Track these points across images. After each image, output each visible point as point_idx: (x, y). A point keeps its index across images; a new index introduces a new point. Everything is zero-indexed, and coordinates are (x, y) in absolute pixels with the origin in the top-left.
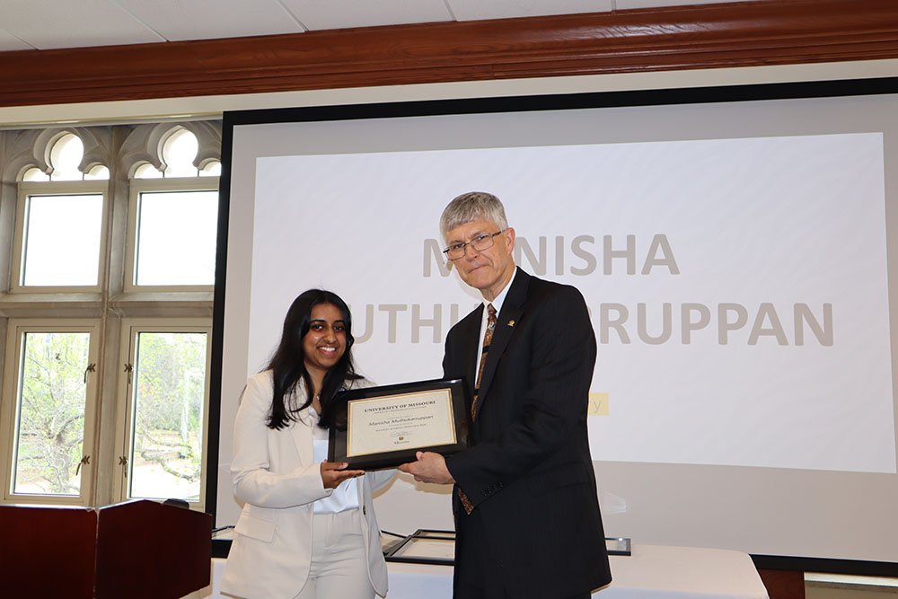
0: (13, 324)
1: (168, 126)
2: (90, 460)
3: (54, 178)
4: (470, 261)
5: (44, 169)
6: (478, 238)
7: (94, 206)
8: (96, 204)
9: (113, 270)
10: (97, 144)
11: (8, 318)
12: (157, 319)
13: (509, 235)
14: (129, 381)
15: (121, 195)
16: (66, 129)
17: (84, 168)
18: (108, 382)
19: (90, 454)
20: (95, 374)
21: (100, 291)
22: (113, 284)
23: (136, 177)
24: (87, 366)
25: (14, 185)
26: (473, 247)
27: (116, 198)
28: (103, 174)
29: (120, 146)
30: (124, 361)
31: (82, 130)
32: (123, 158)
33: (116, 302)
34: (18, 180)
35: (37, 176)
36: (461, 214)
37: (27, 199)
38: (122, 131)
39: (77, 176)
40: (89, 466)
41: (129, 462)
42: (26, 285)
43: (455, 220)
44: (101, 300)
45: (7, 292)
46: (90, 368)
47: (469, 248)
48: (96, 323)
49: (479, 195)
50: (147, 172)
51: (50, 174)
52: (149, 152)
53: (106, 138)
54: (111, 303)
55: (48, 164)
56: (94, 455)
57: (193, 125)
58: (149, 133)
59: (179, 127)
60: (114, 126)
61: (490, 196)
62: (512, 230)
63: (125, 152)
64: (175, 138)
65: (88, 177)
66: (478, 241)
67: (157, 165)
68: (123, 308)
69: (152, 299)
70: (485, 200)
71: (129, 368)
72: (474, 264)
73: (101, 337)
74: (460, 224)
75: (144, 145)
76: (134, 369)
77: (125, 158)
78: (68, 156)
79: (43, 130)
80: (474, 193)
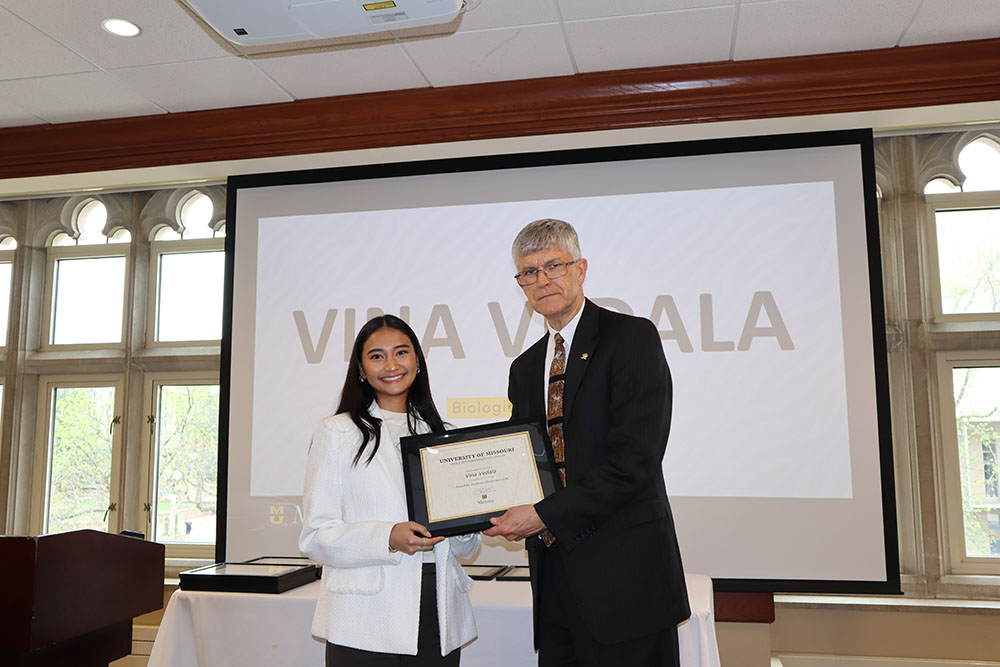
0: (44, 381)
1: (186, 191)
2: (116, 507)
3: (81, 243)
4: (541, 288)
5: (71, 234)
6: (550, 265)
7: (116, 269)
8: (119, 265)
9: (135, 328)
10: (120, 210)
11: (38, 375)
12: (177, 373)
13: (582, 266)
14: (152, 432)
15: (142, 257)
16: (90, 196)
17: (107, 232)
18: (131, 434)
19: (116, 501)
20: (120, 426)
21: (124, 347)
22: (135, 342)
23: (156, 239)
24: (112, 419)
25: (44, 250)
26: (545, 274)
27: (137, 260)
28: (125, 237)
29: (140, 211)
30: (147, 413)
31: (106, 197)
32: (144, 223)
33: (138, 358)
34: (46, 245)
35: (64, 241)
36: (537, 241)
37: (56, 263)
38: (142, 197)
39: (102, 240)
40: (116, 513)
41: (153, 508)
42: (56, 343)
43: (530, 247)
44: (124, 356)
45: (38, 350)
46: (116, 420)
47: (541, 275)
48: (120, 377)
49: (555, 222)
50: (167, 234)
51: (77, 239)
52: (167, 216)
53: (127, 203)
54: (134, 358)
55: (75, 230)
56: (120, 502)
57: (207, 190)
58: (168, 198)
59: (195, 191)
60: (134, 193)
61: (565, 223)
62: (585, 262)
63: (145, 216)
64: (193, 202)
65: (112, 241)
66: (551, 269)
67: (176, 227)
68: (145, 363)
69: (172, 354)
70: (560, 228)
71: (152, 420)
72: (544, 292)
73: (125, 391)
74: (535, 251)
75: (163, 208)
76: (156, 420)
77: (146, 222)
78: (93, 221)
79: (69, 197)
80: (550, 220)
